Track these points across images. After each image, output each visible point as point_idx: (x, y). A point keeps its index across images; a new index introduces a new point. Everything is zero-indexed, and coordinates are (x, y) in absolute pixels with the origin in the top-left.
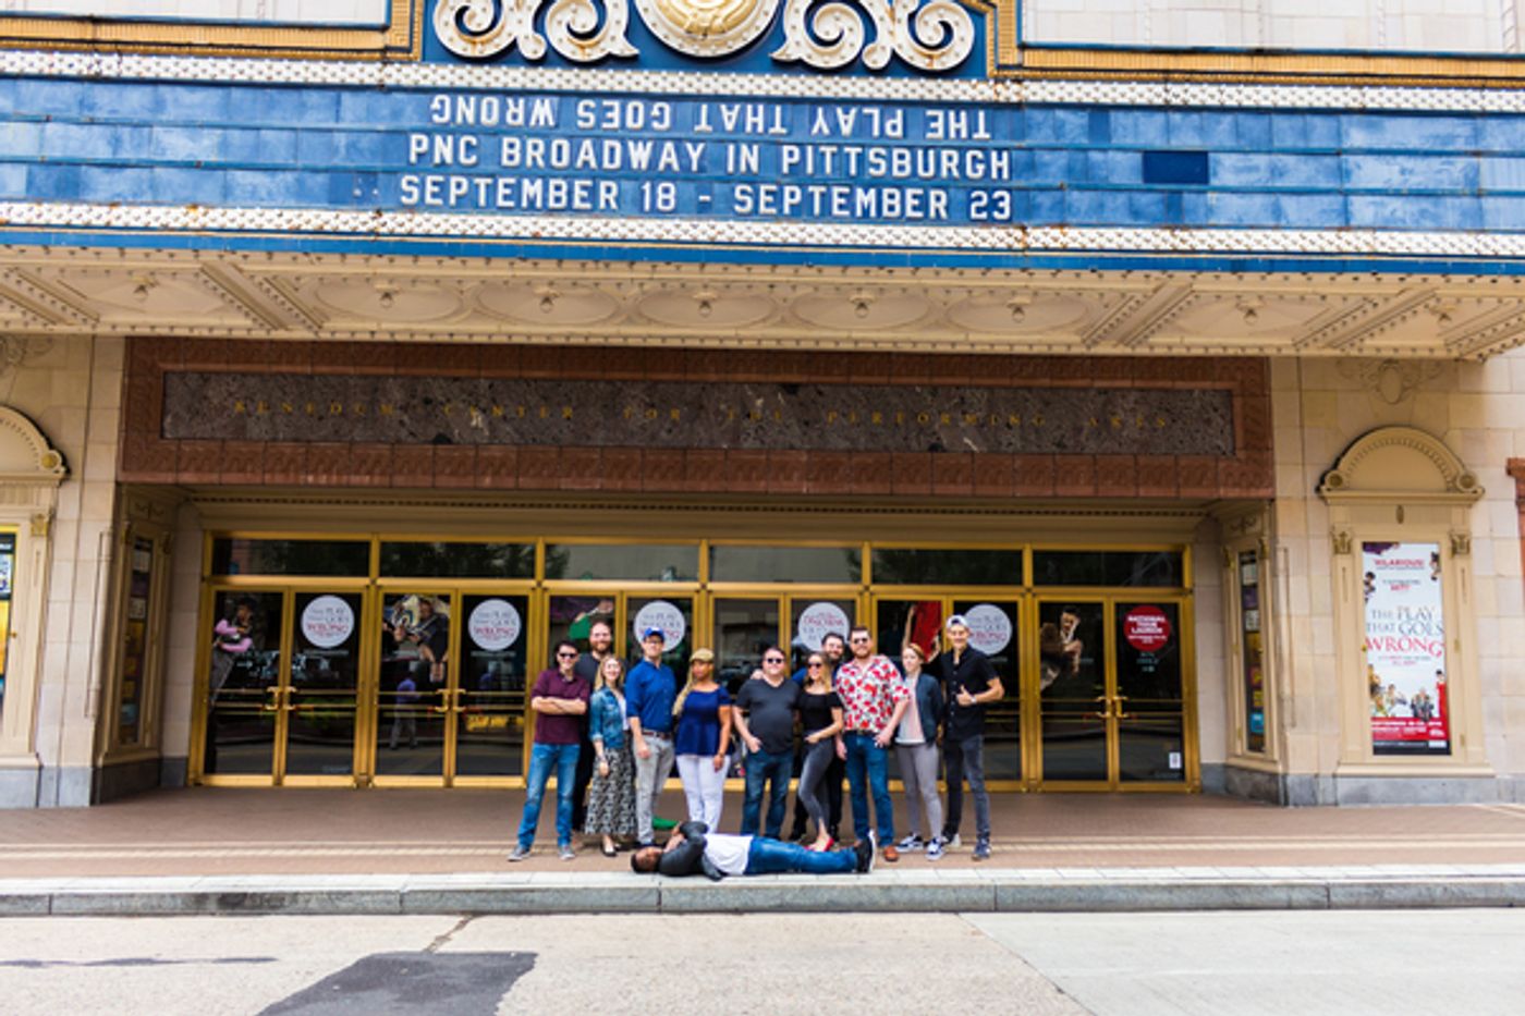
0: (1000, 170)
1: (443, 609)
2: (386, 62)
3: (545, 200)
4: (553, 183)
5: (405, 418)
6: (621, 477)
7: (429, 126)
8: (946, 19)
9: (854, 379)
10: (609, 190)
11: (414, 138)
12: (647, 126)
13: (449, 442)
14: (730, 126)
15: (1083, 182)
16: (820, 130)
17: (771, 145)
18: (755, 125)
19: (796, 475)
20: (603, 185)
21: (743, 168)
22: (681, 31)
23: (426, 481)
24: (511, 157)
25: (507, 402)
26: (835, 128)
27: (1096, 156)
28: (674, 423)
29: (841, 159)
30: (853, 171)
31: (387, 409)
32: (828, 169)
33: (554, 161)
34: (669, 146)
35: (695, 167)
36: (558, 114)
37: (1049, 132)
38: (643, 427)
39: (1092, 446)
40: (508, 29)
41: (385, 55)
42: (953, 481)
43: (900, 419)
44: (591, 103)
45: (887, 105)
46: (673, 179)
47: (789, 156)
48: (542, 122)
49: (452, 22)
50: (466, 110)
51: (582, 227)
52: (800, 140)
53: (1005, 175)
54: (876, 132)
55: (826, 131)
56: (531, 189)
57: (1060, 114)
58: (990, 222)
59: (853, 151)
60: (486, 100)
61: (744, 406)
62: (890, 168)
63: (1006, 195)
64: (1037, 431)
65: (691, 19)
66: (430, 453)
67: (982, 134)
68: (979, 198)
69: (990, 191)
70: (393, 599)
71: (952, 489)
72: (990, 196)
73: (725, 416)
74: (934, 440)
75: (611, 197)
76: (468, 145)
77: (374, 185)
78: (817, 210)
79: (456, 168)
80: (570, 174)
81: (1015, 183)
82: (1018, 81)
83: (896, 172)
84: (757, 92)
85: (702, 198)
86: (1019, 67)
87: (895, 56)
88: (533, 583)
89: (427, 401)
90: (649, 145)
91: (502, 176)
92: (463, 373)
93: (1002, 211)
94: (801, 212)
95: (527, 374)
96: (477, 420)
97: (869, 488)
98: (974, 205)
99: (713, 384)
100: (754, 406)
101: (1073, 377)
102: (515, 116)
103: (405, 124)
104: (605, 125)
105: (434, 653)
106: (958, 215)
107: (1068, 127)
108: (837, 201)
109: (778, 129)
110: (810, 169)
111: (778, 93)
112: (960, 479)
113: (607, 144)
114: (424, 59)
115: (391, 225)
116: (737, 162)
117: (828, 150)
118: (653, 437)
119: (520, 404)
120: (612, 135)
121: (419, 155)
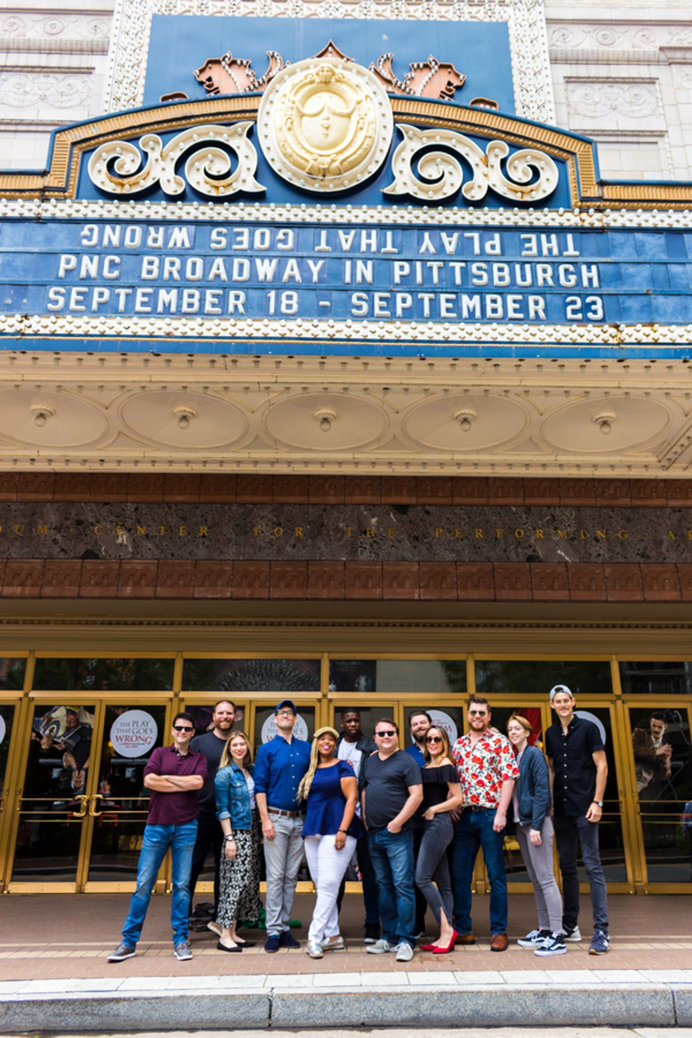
0: (590, 280)
1: (87, 719)
2: (45, 199)
3: (179, 306)
4: (186, 292)
5: (59, 537)
6: (250, 586)
7: (78, 249)
8: (533, 163)
9: (457, 500)
10: (237, 297)
11: (64, 257)
12: (272, 247)
13: (96, 557)
14: (346, 246)
15: (667, 289)
16: (427, 249)
17: (383, 262)
18: (369, 246)
19: (408, 583)
20: (232, 293)
21: (359, 278)
22: (304, 173)
23: (73, 591)
24: (150, 272)
25: (150, 522)
26: (441, 248)
27: (675, 269)
28: (298, 539)
29: (446, 272)
30: (458, 281)
31: (43, 530)
32: (436, 280)
33: (189, 275)
34: (292, 262)
35: (315, 278)
36: (194, 239)
37: (632, 250)
38: (271, 543)
39: (672, 556)
40: (152, 174)
41: (44, 194)
42: (551, 588)
43: (499, 533)
44: (224, 230)
45: (487, 229)
46: (296, 289)
47: (398, 271)
48: (179, 244)
49: (104, 169)
50: (112, 235)
51: (212, 328)
52: (409, 256)
53: (596, 283)
54: (477, 250)
55: (432, 250)
56: (166, 297)
57: (639, 236)
58: (585, 321)
59: (458, 266)
60: (130, 228)
61: (360, 524)
62: (491, 279)
63: (598, 300)
64: (622, 543)
65: (312, 162)
66: (78, 567)
67: (571, 251)
68: (574, 302)
69: (582, 296)
70: (43, 710)
71: (549, 594)
72: (583, 301)
73: (344, 533)
74: (530, 552)
75: (239, 303)
76: (112, 263)
77: (24, 296)
78: (427, 311)
79: (100, 282)
80: (202, 286)
81: (605, 290)
82: (599, 210)
83: (496, 282)
84: (370, 221)
85: (322, 303)
86: (601, 199)
87: (490, 191)
88: (169, 694)
89: (79, 523)
90: (275, 261)
91: (140, 287)
92: (112, 498)
93: (595, 312)
94: (411, 314)
95: (168, 498)
96: (123, 538)
97: (475, 594)
98: (569, 309)
99: (332, 505)
100: (369, 523)
101: (650, 497)
102: (155, 240)
103: (56, 247)
104: (235, 247)
105: (76, 761)
106: (556, 316)
107: (647, 246)
108: (444, 305)
109: (389, 248)
110: (419, 279)
111: (389, 221)
112: (556, 585)
113: (236, 261)
114: (77, 198)
115: (35, 327)
116: (353, 275)
117: (435, 265)
118: (279, 551)
119: (162, 524)
120: (242, 254)
121: (67, 271)
